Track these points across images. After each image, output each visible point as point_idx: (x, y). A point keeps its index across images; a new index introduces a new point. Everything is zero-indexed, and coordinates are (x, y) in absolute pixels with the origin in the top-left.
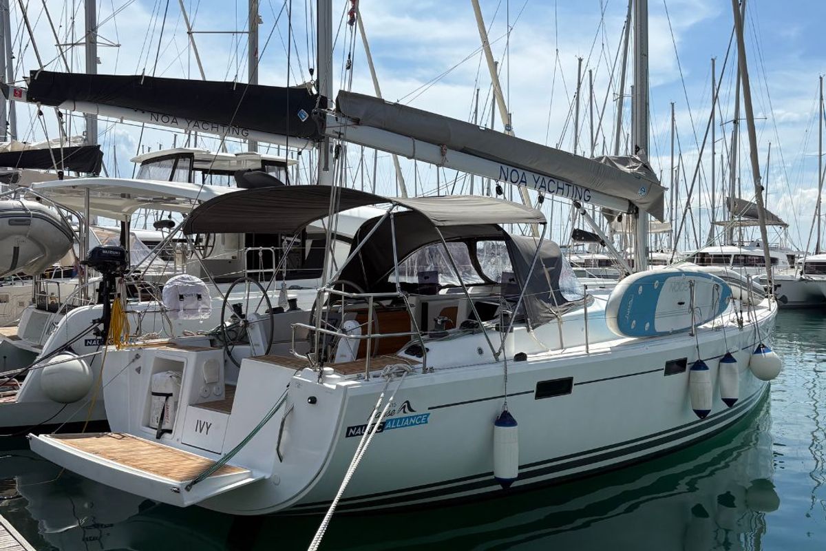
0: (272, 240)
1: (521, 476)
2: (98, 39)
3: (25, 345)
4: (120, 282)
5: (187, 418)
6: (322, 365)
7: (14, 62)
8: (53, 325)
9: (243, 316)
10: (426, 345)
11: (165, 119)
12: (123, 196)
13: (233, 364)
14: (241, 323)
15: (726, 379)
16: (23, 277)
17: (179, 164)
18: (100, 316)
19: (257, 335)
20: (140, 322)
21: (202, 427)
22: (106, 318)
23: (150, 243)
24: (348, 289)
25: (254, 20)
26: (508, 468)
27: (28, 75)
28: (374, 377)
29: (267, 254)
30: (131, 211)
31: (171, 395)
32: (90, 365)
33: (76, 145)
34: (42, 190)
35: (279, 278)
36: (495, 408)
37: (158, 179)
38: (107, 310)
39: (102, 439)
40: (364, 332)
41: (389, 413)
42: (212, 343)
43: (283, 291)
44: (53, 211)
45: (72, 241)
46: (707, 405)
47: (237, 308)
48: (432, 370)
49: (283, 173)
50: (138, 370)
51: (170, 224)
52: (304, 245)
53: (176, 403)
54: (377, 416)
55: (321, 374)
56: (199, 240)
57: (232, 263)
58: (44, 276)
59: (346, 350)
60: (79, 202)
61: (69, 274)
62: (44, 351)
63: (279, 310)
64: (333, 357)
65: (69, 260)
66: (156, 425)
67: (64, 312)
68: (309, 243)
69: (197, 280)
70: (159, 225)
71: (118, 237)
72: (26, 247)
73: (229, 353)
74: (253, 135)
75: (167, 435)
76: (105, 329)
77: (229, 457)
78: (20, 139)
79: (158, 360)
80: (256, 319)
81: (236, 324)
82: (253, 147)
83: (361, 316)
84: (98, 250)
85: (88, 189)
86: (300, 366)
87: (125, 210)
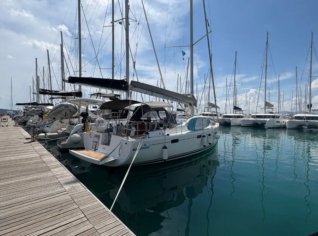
0: (117, 111)
1: (168, 159)
2: (82, 70)
3: (68, 132)
4: (87, 119)
5: (101, 147)
6: (128, 136)
7: (65, 75)
8: (73, 128)
9: (112, 126)
10: (149, 132)
11: (95, 86)
12: (87, 102)
13: (110, 136)
14: (111, 128)
15: (209, 139)
16: (67, 118)
17: (98, 95)
18: (83, 126)
19: (114, 130)
20: (91, 127)
21: (104, 148)
22: (84, 126)
23: (92, 111)
24: (133, 121)
25: (113, 66)
26: (165, 157)
27: (68, 77)
28: (139, 139)
29: (116, 113)
30: (88, 105)
31: (97, 142)
32: (81, 136)
33: (77, 91)
34: (71, 100)
35: (119, 118)
36: (163, 145)
37: (94, 98)
38: (84, 125)
39: (84, 151)
40: (136, 129)
41: (142, 146)
42: (106, 131)
43: (119, 121)
44: (73, 105)
45: (77, 111)
46: (205, 144)
47: (111, 124)
48: (150, 137)
49: (119, 97)
50: (91, 137)
51: (96, 107)
52: (123, 112)
53: (98, 144)
54: (139, 147)
55: (128, 138)
56: (102, 111)
57: (109, 115)
58: (71, 118)
59: (132, 133)
60: (78, 103)
61: (76, 117)
62: (72, 133)
63: (119, 125)
64: (130, 135)
65: (76, 115)
66: (94, 148)
67: (75, 125)
68: (124, 111)
69: (103, 119)
70: (94, 108)
71: (86, 110)
72: (68, 112)
73: (109, 134)
74: (113, 90)
75: (96, 150)
76: (84, 129)
77: (109, 155)
78: (66, 90)
79: (95, 135)
80: (114, 127)
81: (110, 128)
82: (113, 92)
83: (136, 126)
84: (82, 113)
85: (80, 100)
86: (123, 136)
87: (87, 104)
